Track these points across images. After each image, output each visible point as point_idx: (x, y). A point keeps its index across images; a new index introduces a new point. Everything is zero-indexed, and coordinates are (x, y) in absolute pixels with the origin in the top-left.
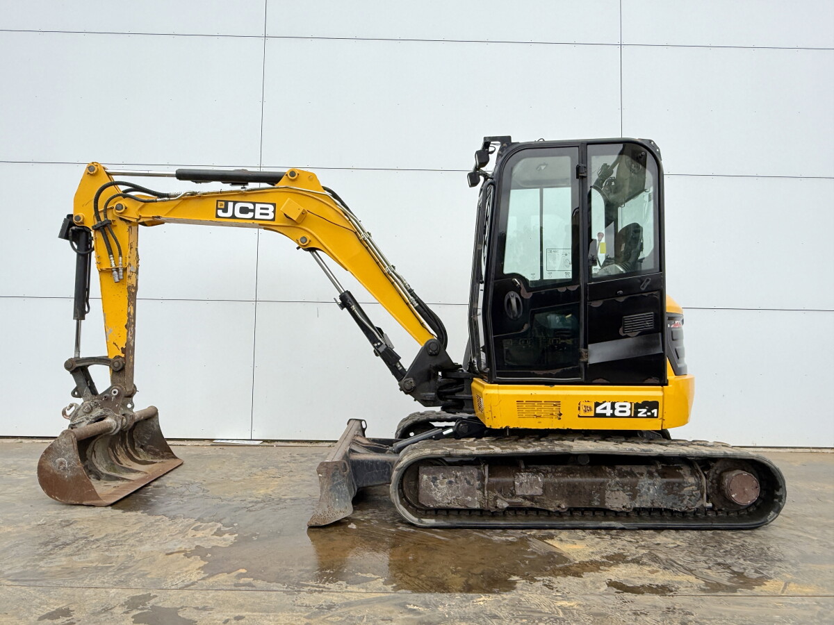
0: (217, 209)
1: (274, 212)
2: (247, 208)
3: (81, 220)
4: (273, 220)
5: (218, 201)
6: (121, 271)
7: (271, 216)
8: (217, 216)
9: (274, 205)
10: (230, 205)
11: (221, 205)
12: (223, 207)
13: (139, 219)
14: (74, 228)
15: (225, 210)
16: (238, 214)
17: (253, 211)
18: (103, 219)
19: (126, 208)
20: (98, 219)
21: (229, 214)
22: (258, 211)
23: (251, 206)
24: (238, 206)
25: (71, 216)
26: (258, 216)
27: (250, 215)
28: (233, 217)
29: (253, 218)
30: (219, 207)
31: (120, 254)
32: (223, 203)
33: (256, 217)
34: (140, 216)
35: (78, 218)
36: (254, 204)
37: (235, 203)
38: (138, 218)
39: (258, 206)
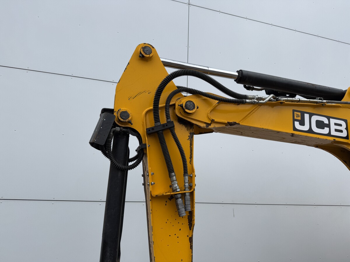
0: (294, 120)
1: (347, 129)
2: (323, 122)
3: (130, 118)
4: (347, 138)
5: (294, 111)
6: (188, 197)
7: (344, 134)
8: (295, 129)
9: (346, 121)
10: (307, 116)
11: (298, 116)
12: (299, 118)
13: (210, 124)
14: (118, 129)
15: (302, 123)
16: (315, 129)
17: (328, 126)
18: (163, 120)
19: (198, 108)
20: (157, 119)
21: (306, 128)
22: (333, 127)
23: (326, 121)
24: (315, 118)
25: (111, 111)
26: (333, 133)
27: (326, 131)
28: (310, 131)
29: (329, 134)
30: (295, 118)
31: (185, 172)
32: (299, 114)
33: (332, 134)
34: (213, 121)
35: (125, 114)
36: (329, 118)
37: (311, 115)
38: (209, 122)
39: (333, 121)
